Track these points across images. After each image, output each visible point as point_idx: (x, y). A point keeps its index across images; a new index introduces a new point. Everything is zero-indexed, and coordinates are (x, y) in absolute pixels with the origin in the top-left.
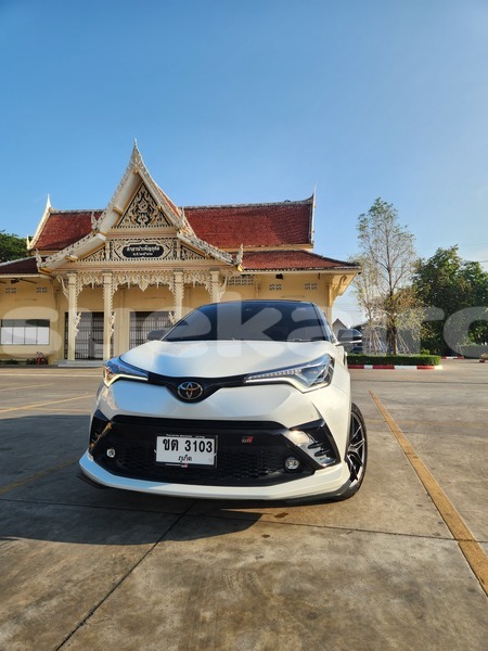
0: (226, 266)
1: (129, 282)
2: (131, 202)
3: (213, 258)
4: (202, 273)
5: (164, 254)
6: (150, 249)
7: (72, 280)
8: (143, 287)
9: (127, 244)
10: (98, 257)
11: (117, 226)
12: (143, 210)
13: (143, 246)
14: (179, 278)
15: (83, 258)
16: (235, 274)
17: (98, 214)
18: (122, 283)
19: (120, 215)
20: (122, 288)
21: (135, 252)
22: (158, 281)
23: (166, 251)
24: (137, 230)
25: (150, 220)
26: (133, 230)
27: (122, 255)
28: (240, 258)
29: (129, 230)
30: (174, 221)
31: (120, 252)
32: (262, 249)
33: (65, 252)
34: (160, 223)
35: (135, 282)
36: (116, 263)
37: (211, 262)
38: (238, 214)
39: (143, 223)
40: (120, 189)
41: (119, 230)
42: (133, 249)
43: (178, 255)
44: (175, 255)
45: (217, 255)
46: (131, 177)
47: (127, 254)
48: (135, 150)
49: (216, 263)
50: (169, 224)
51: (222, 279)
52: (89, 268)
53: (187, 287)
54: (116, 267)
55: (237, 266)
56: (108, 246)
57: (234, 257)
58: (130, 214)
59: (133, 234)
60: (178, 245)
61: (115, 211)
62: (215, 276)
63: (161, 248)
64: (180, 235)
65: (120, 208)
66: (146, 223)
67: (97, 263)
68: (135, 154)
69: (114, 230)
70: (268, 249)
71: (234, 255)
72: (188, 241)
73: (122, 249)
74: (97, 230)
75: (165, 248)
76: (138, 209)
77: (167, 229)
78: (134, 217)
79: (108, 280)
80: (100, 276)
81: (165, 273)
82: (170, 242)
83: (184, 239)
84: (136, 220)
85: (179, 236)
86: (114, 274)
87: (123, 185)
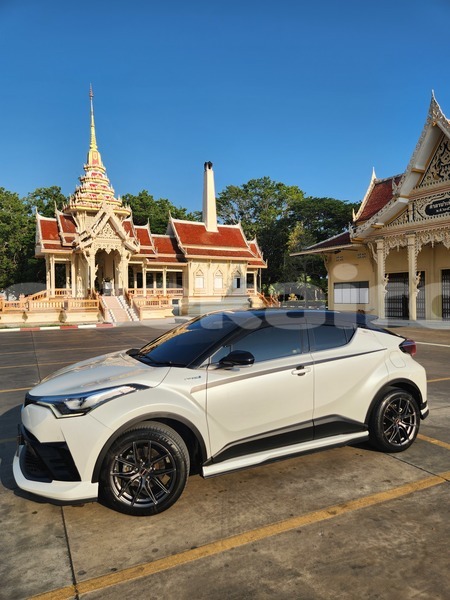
1: (432, 240)
2: (432, 157)
7: (380, 245)
8: (448, 245)
9: (429, 202)
10: (401, 220)
11: (418, 186)
12: (445, 163)
13: (447, 200)
15: (388, 223)
17: (398, 179)
18: (426, 242)
19: (422, 174)
20: (427, 247)
21: (439, 208)
24: (440, 185)
27: (424, 214)
29: (430, 187)
31: (423, 211)
33: (371, 221)
35: (439, 239)
36: (419, 223)
39: (446, 176)
40: (418, 148)
41: (420, 190)
42: (436, 206)
46: (429, 132)
47: (430, 212)
48: (433, 102)
52: (394, 231)
54: (419, 227)
56: (411, 208)
58: (433, 169)
59: (435, 190)
61: (414, 172)
65: (418, 167)
67: (401, 226)
68: (432, 107)
69: (416, 191)
73: (424, 208)
74: (398, 196)
76: (440, 162)
78: (436, 172)
79: (412, 241)
80: (404, 238)
84: (439, 175)
86: (417, 235)
87: (421, 143)
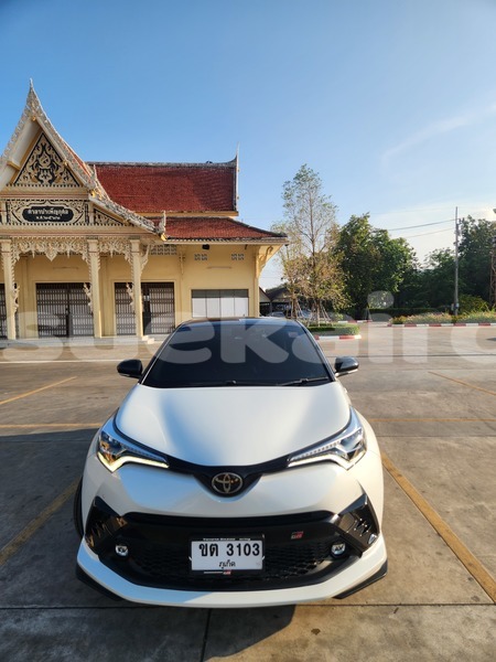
0: (148, 234)
1: (33, 250)
2: (28, 155)
3: (132, 225)
4: (120, 241)
5: (74, 219)
6: (57, 212)
8: (52, 256)
9: (27, 205)
11: (13, 183)
12: (45, 166)
13: (48, 208)
14: (93, 247)
16: (158, 242)
18: (25, 251)
19: (16, 170)
20: (25, 257)
21: (39, 215)
22: (68, 249)
23: (76, 215)
24: (39, 189)
25: (54, 178)
26: (34, 189)
27: (22, 218)
28: (163, 224)
29: (28, 189)
30: (84, 181)
31: (20, 214)
32: (185, 215)
34: (66, 182)
35: (41, 250)
36: (15, 227)
37: (130, 229)
38: (156, 174)
39: (46, 181)
40: (15, 139)
41: (16, 189)
42: (36, 212)
43: (91, 220)
44: (87, 221)
45: (137, 222)
46: (28, 126)
47: (29, 217)
48: (31, 92)
49: (135, 231)
50: (78, 184)
51: (143, 248)
53: (104, 257)
54: (16, 232)
55: (160, 235)
56: (4, 208)
57: (157, 224)
58: (30, 170)
59: (34, 194)
60: (90, 209)
61: (10, 166)
62: (136, 246)
63: (70, 212)
64: (93, 198)
65: (15, 162)
66: (50, 182)
68: (31, 98)
69: (10, 189)
70: (191, 215)
71: (157, 221)
72: (102, 205)
73: (21, 211)
75: (74, 212)
76: (38, 164)
77: (76, 189)
78: (34, 174)
79: (7, 247)
81: (76, 241)
82: (81, 205)
83: (97, 202)
84: (37, 177)
85: (90, 198)
86: (14, 241)
87: (18, 134)
